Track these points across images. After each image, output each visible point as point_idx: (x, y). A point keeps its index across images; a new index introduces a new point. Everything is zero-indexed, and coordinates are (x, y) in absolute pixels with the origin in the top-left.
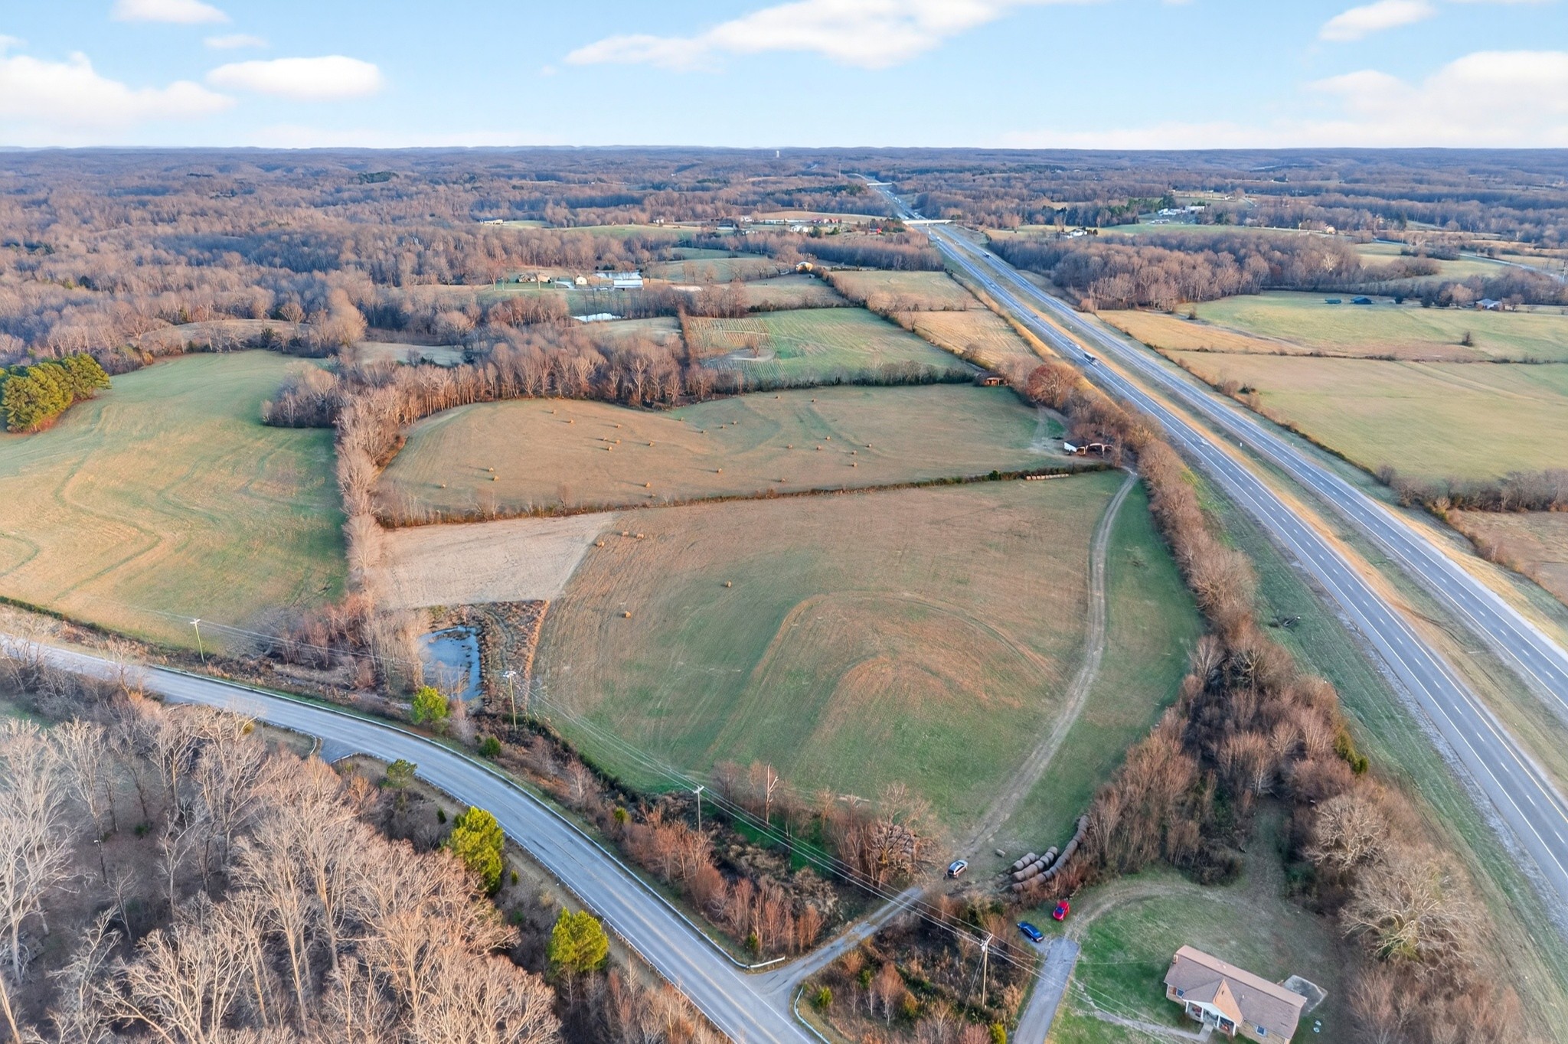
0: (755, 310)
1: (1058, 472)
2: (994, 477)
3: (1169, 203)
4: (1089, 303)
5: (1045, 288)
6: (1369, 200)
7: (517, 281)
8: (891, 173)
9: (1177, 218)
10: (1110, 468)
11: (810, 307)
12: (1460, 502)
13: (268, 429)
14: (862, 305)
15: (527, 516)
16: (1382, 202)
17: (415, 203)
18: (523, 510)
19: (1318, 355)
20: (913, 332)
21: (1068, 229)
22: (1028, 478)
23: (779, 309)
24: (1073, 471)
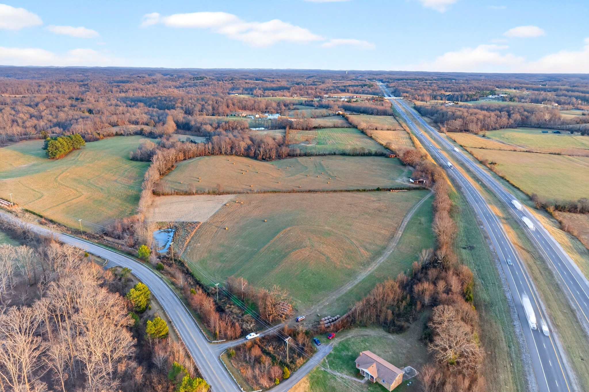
0: (315, 128)
1: (403, 189)
2: (378, 189)
3: (493, 93)
4: (444, 129)
5: (430, 124)
6: (576, 94)
7: (235, 115)
8: (387, 80)
9: (495, 99)
10: (424, 189)
11: (336, 127)
12: (558, 208)
13: (131, 161)
14: (355, 127)
15: (206, 194)
16: (581, 94)
17: (210, 87)
18: (204, 192)
19: (529, 152)
20: (371, 137)
21: (447, 102)
22: (391, 191)
23: (324, 128)
24: (409, 189)
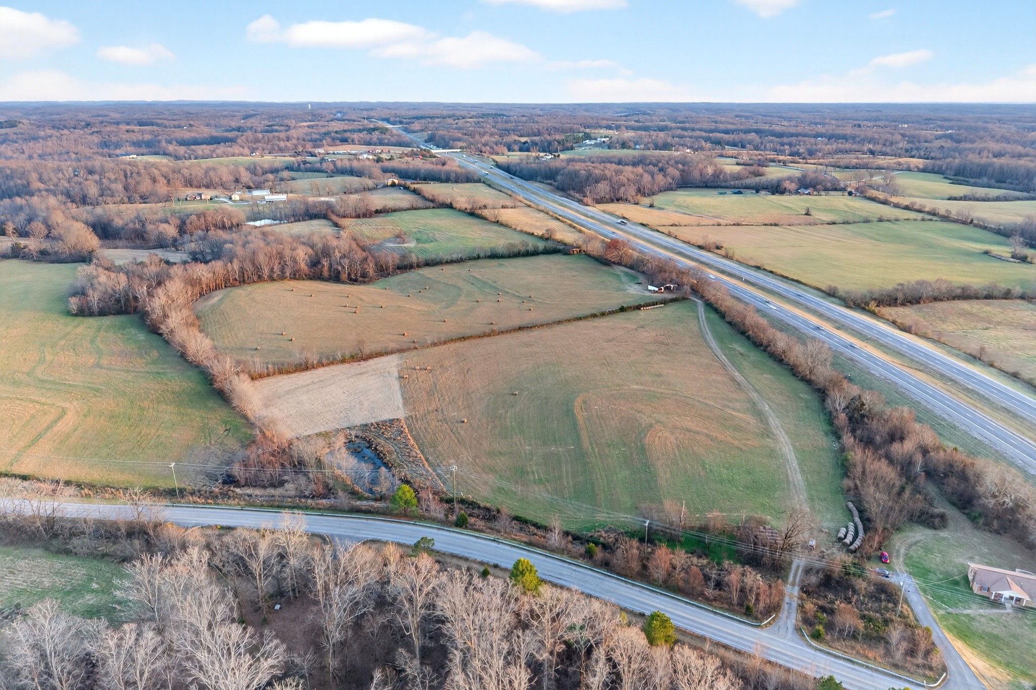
0: (378, 212)
1: (657, 304)
2: (622, 309)
3: (588, 137)
4: (588, 200)
5: (552, 191)
6: (698, 133)
7: (186, 199)
8: (398, 119)
9: (596, 145)
10: (684, 299)
11: (416, 209)
12: (880, 302)
13: (79, 319)
14: (450, 206)
15: (337, 363)
16: (704, 134)
18: (334, 359)
19: (738, 225)
20: (497, 222)
21: (542, 154)
22: (642, 308)
23: (395, 211)
24: (665, 302)
